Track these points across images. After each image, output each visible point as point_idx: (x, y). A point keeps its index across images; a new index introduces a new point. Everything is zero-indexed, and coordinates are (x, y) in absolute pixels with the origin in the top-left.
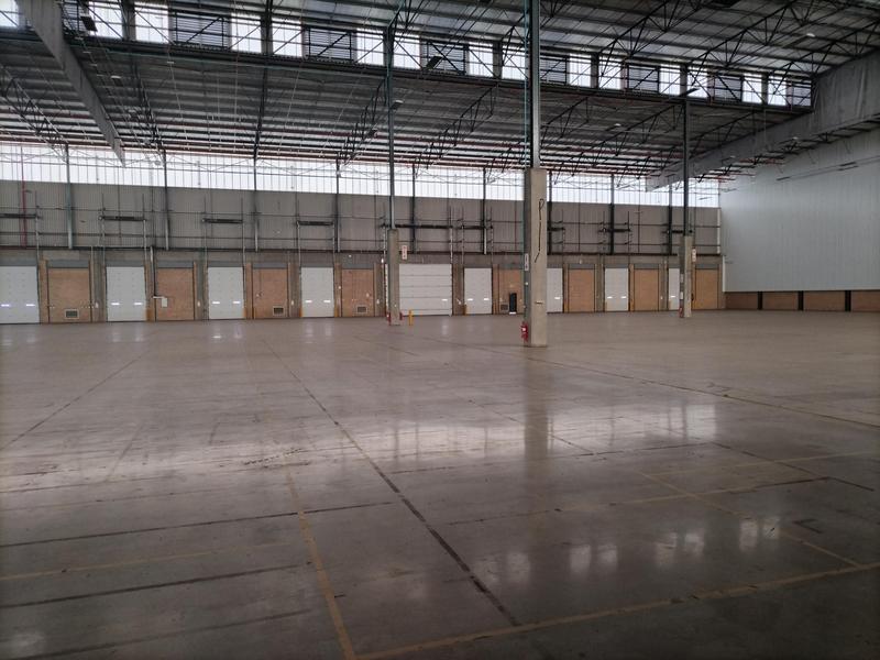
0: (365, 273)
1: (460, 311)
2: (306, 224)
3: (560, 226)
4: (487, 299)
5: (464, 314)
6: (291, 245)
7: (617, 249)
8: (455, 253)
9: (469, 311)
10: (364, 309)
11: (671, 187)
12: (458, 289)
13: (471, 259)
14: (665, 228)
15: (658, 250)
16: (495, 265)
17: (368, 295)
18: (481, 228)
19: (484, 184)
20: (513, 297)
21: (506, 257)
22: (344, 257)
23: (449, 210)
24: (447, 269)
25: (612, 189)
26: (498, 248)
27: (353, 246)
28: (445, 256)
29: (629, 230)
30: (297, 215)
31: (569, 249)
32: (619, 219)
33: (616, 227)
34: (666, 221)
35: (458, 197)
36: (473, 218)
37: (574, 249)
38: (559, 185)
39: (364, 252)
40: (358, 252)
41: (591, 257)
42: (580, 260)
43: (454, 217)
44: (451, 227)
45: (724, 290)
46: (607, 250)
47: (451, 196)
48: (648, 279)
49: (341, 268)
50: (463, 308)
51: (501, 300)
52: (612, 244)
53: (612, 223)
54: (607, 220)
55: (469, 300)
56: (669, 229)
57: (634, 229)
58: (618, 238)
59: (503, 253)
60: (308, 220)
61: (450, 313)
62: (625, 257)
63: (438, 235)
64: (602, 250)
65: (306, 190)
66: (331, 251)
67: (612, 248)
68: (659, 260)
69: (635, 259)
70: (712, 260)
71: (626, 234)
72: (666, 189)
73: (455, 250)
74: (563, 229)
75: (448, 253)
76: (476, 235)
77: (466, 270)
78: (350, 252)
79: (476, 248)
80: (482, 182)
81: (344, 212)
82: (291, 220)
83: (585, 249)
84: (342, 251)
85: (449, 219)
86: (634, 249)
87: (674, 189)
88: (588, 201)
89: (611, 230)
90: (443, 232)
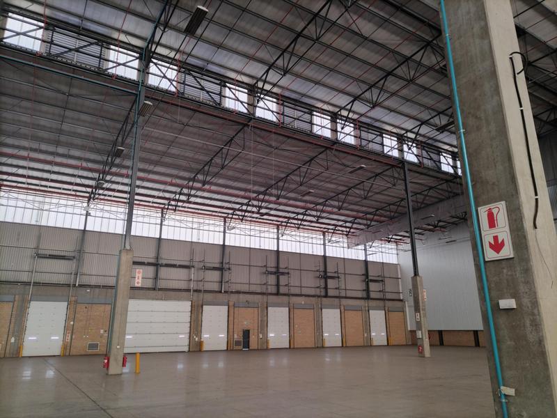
0: (102, 308)
1: (196, 348)
2: (45, 257)
3: (286, 271)
4: (223, 336)
5: (200, 351)
6: (24, 277)
7: (331, 293)
8: (196, 291)
9: (205, 348)
10: (95, 346)
11: (365, 245)
12: (196, 325)
13: (209, 297)
14: (364, 277)
15: (360, 294)
16: (231, 304)
17: (102, 331)
18: (221, 269)
19: (224, 232)
20: (246, 334)
21: (241, 296)
22: (82, 291)
23: (192, 253)
24: (186, 306)
25: (324, 244)
26: (234, 288)
27: (93, 281)
28: (185, 294)
29: (338, 277)
30: (37, 248)
31: (294, 291)
32: (331, 269)
33: (329, 274)
34: (364, 272)
35: (201, 241)
36: (214, 260)
37: (297, 291)
38: (285, 237)
39: (104, 287)
40: (98, 287)
41: (311, 298)
42: (302, 300)
43: (197, 258)
44: (193, 267)
45: (409, 329)
46: (323, 294)
47: (195, 240)
48: (355, 318)
49: (76, 302)
50: (200, 344)
51: (236, 336)
52: (326, 288)
53: (325, 271)
54: (322, 269)
55: (205, 336)
56: (368, 278)
57: (342, 277)
58: (331, 283)
59: (238, 292)
60: (48, 253)
61: (186, 349)
62: (337, 300)
63: (182, 274)
64: (318, 293)
65: (51, 224)
66: (69, 285)
67: (326, 292)
68: (361, 303)
69: (344, 302)
70: (398, 304)
71: (336, 280)
72: (361, 247)
73: (195, 289)
74: (288, 273)
75: (188, 290)
76: (215, 275)
77: (204, 307)
78: (89, 286)
79: (215, 287)
80: (222, 229)
81: (89, 247)
82: (29, 253)
83: (305, 291)
84: (80, 286)
85: (191, 260)
86: (343, 294)
87: (368, 247)
88: (307, 252)
89: (325, 277)
90: (185, 271)
